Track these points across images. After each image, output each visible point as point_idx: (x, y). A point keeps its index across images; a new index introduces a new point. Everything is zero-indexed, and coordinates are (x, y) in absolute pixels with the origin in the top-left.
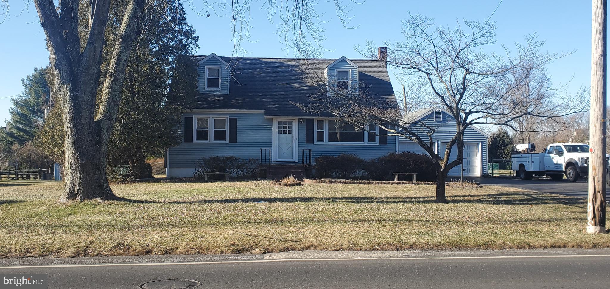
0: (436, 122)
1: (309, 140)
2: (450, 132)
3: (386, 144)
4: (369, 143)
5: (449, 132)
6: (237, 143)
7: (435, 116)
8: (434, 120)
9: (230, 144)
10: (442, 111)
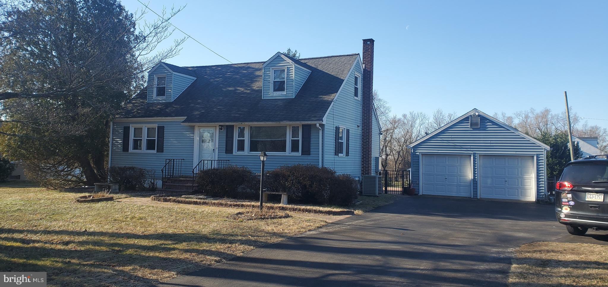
0: (472, 129)
1: (229, 150)
2: (492, 142)
3: (310, 155)
4: (292, 153)
5: (490, 142)
6: (164, 153)
7: (470, 121)
8: (469, 126)
9: (158, 153)
10: (479, 116)
